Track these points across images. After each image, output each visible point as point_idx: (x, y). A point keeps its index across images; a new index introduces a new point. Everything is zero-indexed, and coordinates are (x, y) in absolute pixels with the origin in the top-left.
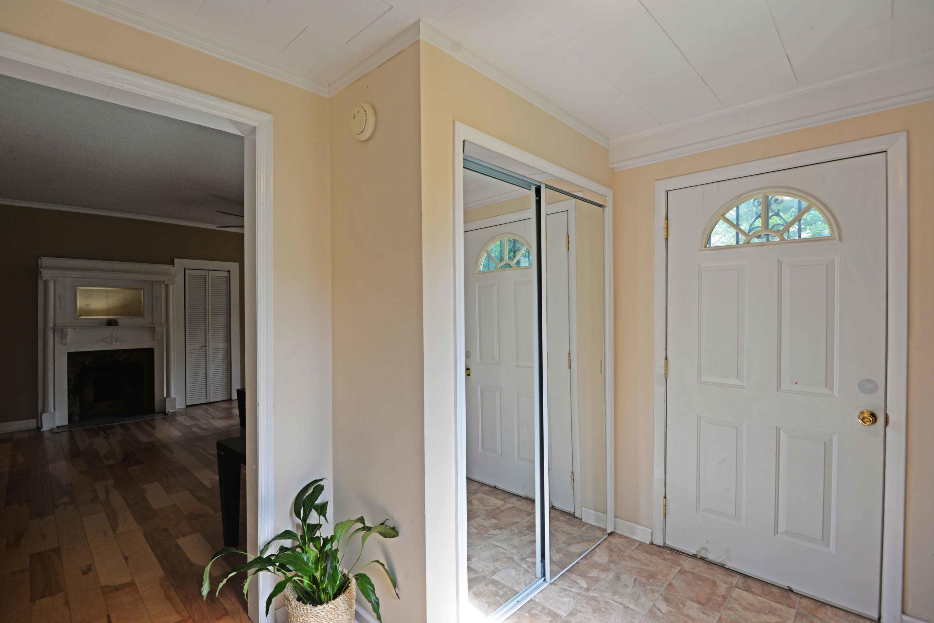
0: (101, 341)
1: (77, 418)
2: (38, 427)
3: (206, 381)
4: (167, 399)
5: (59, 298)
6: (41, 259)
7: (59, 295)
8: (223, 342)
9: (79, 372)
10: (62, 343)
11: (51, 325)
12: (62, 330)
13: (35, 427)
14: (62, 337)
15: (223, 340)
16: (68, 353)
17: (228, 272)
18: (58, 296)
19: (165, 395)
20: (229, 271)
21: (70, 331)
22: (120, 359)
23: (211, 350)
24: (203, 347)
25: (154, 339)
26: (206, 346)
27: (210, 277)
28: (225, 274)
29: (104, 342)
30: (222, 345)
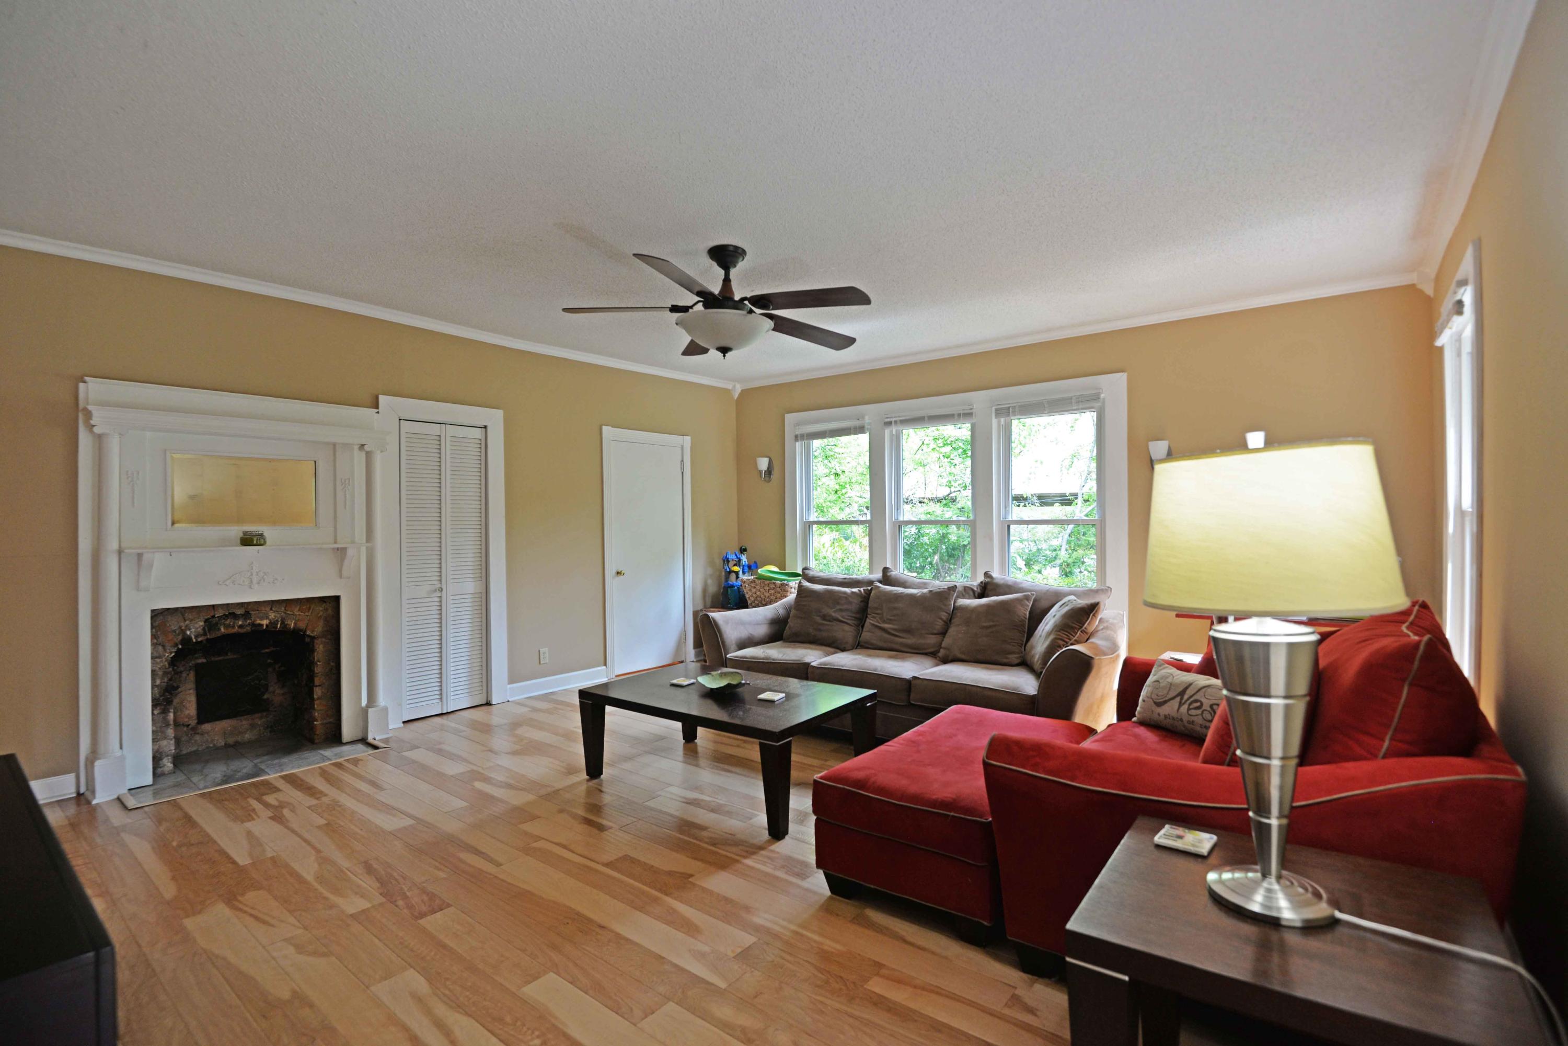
0: (227, 583)
1: (168, 765)
2: (79, 795)
3: (441, 665)
4: (370, 710)
5: (130, 479)
6: (85, 382)
7: (127, 471)
8: (471, 580)
9: (173, 654)
10: (138, 589)
11: (114, 545)
12: (140, 556)
13: (72, 793)
14: (139, 572)
15: (471, 576)
16: (153, 611)
17: (484, 429)
18: (127, 475)
19: (364, 702)
20: (485, 427)
21: (158, 560)
22: (265, 622)
23: (452, 598)
24: (436, 590)
25: (341, 576)
26: (441, 590)
27: (448, 439)
28: (478, 433)
29: (233, 582)
30: (471, 586)
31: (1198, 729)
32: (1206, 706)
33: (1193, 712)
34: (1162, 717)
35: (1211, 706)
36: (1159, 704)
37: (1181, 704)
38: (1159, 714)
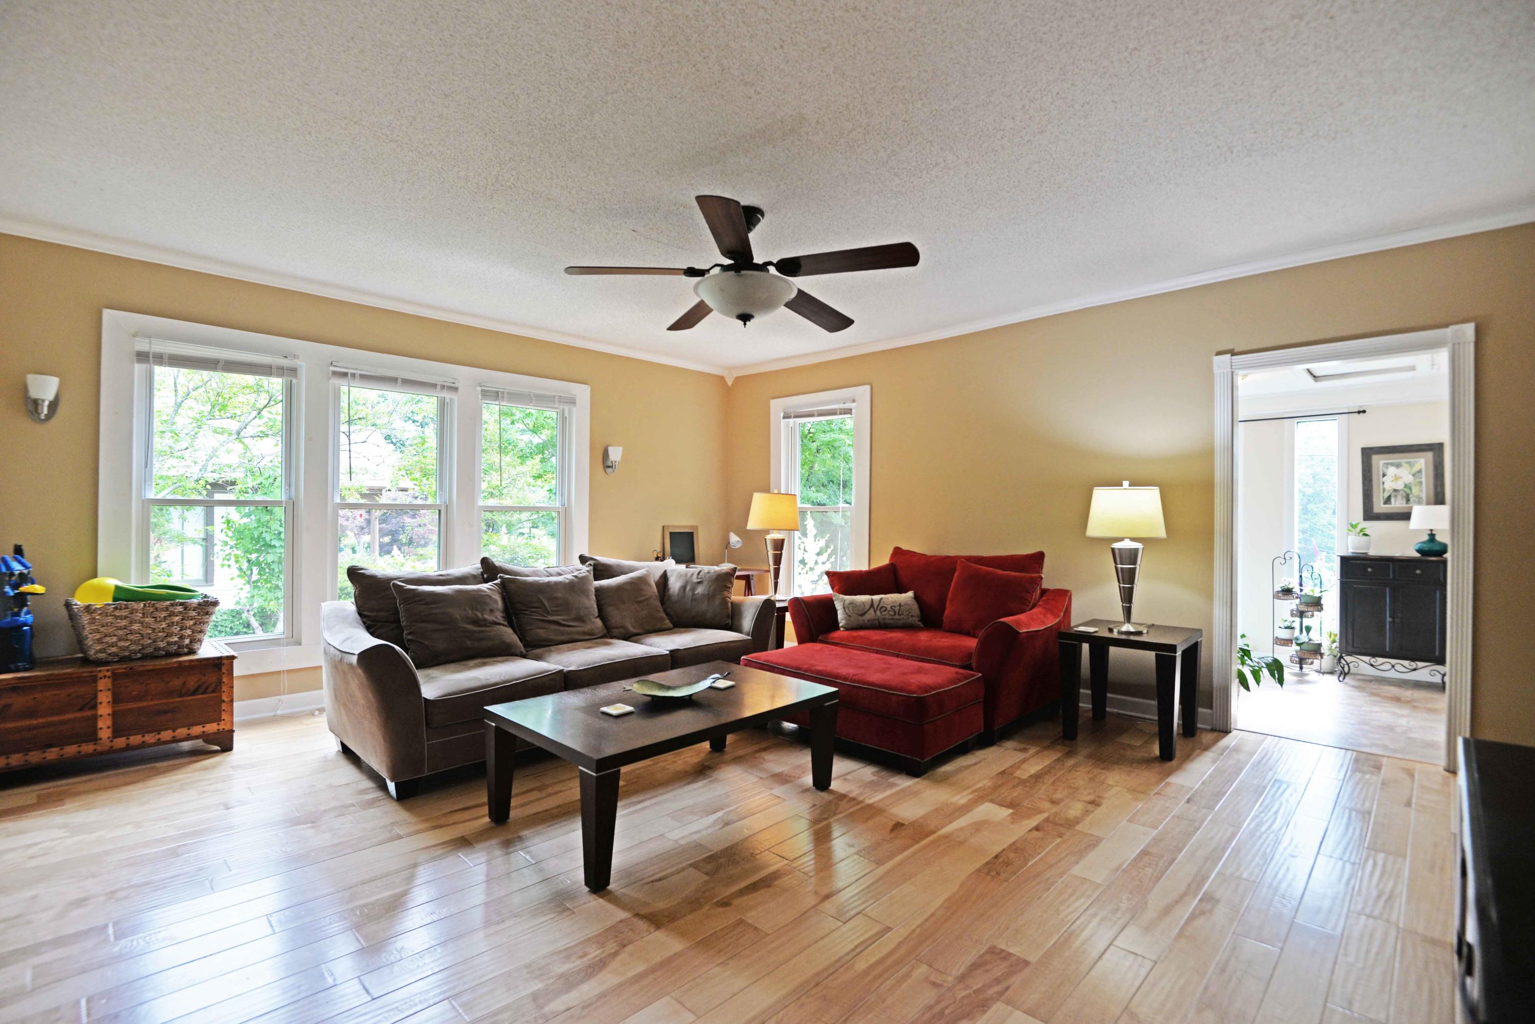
31: (888, 621)
32: (889, 608)
33: (883, 613)
34: (866, 621)
35: (891, 607)
36: (862, 615)
37: (875, 612)
38: (864, 620)
